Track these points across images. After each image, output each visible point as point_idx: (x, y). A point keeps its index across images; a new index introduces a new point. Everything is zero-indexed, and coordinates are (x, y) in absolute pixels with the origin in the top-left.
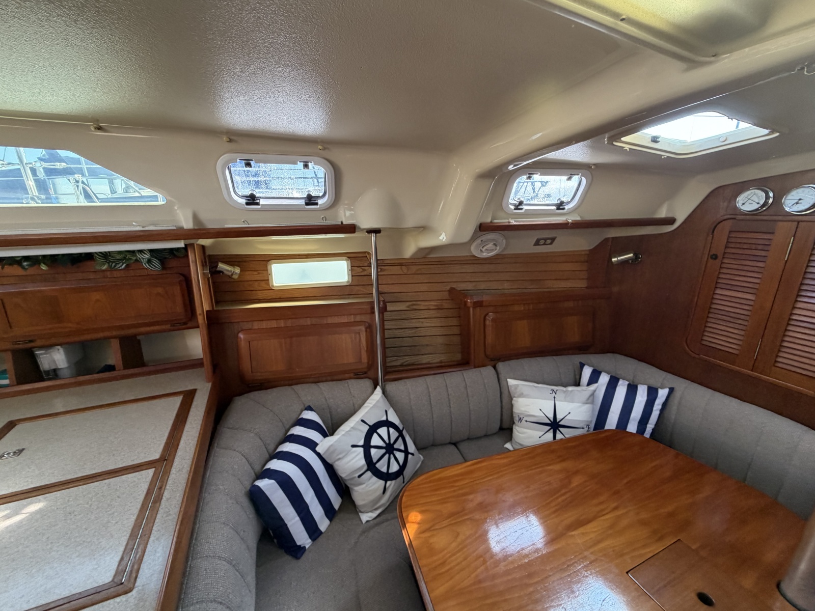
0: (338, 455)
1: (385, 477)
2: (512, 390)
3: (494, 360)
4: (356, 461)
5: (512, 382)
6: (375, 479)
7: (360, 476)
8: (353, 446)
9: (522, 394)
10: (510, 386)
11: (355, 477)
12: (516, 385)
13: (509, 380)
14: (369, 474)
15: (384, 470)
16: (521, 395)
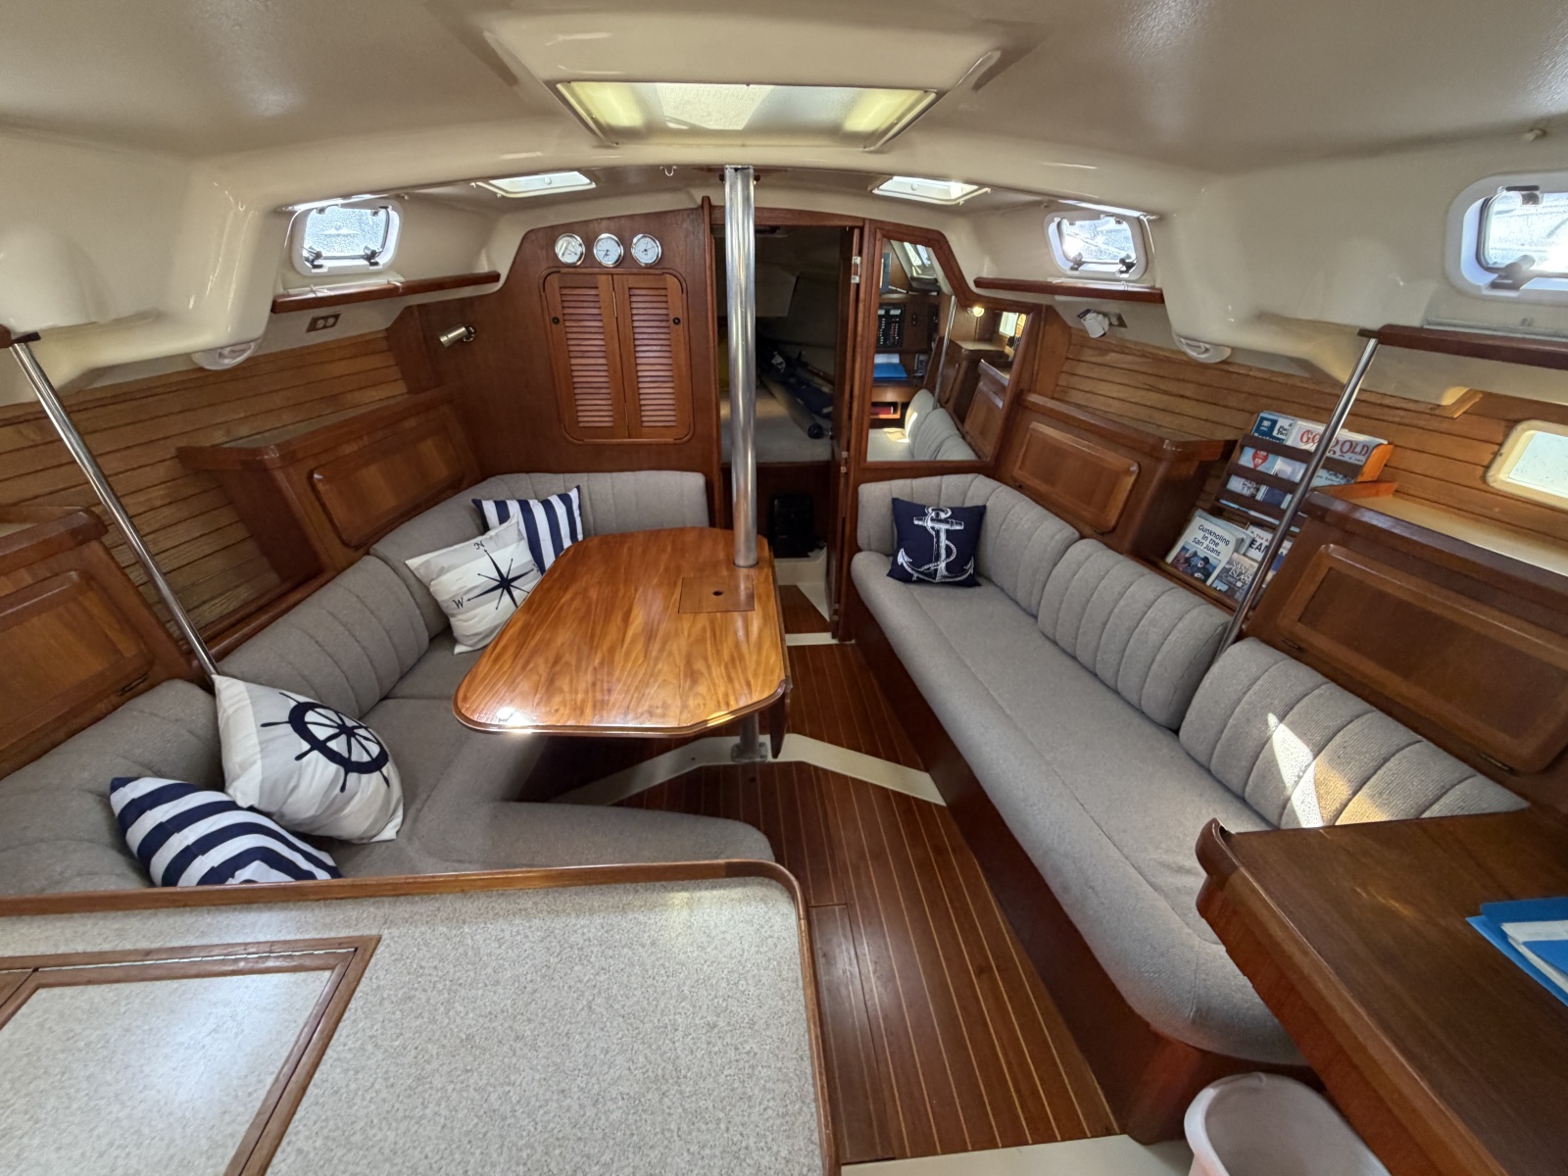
0: (286, 787)
1: (375, 765)
2: (421, 574)
3: (362, 546)
4: (322, 773)
5: (414, 563)
6: (365, 777)
7: (343, 789)
8: (299, 757)
9: (443, 568)
10: (416, 569)
11: (336, 797)
12: (426, 562)
13: (408, 562)
14: (353, 777)
15: (366, 758)
16: (442, 571)
